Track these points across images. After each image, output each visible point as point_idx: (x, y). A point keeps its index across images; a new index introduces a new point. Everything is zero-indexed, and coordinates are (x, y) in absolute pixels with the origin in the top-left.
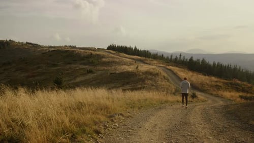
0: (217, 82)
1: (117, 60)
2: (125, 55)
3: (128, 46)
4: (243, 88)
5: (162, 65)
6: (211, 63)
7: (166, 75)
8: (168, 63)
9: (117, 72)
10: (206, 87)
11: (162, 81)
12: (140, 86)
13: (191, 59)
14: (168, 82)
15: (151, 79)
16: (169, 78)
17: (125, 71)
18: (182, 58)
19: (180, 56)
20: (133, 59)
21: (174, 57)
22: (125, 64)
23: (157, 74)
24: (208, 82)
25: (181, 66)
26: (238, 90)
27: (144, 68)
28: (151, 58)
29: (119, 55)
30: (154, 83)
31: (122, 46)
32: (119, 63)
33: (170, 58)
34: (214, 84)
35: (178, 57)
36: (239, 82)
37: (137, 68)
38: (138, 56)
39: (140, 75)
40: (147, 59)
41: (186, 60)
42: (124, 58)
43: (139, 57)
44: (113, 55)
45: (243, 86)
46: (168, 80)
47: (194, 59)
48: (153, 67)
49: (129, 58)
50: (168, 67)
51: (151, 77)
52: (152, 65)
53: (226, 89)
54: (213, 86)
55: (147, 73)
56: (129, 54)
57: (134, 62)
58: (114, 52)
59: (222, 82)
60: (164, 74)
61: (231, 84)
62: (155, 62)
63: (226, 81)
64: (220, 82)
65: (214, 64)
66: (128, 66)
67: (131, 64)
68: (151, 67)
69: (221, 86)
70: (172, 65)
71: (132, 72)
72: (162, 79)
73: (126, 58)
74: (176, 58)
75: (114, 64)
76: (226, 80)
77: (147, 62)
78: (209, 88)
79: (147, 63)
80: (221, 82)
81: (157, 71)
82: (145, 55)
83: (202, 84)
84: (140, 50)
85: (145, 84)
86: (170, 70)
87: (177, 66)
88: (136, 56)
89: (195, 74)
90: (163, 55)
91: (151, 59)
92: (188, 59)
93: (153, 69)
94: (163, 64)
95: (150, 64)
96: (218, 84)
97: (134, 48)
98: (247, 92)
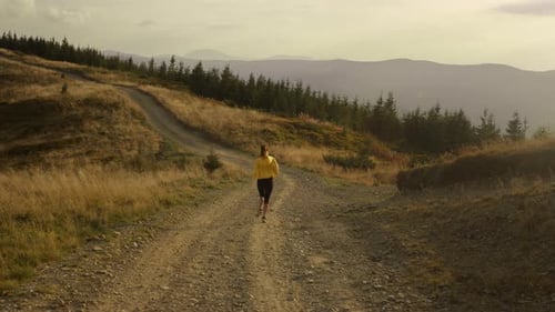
0: (263, 121)
1: (18, 72)
2: (37, 59)
3: (48, 39)
4: (326, 136)
5: (128, 83)
6: (244, 77)
7: (137, 107)
8: (143, 77)
9: (13, 101)
10: (240, 137)
11: (127, 123)
12: (68, 137)
13: (199, 69)
14: (142, 123)
15: (98, 118)
16: (146, 115)
17: (33, 97)
18: (177, 65)
19: (173, 61)
20: (58, 69)
21: (158, 65)
22: (36, 82)
23: (115, 106)
24: (242, 122)
25: (174, 86)
26: (315, 142)
27: (81, 89)
28: (104, 66)
29: (23, 61)
30: (105, 129)
31: (31, 39)
32: (22, 80)
33: (148, 65)
34: (257, 127)
35: (168, 64)
36: (314, 121)
37: (64, 89)
38: (72, 62)
39: (70, 109)
40: (92, 68)
41: (187, 70)
42: (33, 67)
43: (73, 65)
44: (6, 60)
45: (326, 132)
46: (143, 121)
47: (206, 69)
48: (107, 87)
49: (47, 68)
50: (142, 88)
51: (98, 111)
52: (104, 83)
53: (289, 141)
54: (256, 134)
55: (89, 102)
56: (48, 58)
57: (58, 77)
58: (10, 53)
59: (277, 123)
60: (131, 103)
61: (296, 126)
62: (112, 76)
63: (284, 120)
64: (271, 122)
65: (252, 80)
66: (43, 85)
67: (52, 81)
68: (102, 87)
69: (274, 134)
70: (153, 84)
71: (51, 101)
72: (126, 116)
73: (40, 66)
74: (163, 68)
75: (9, 82)
76: (283, 117)
77: (91, 76)
78: (246, 139)
79: (92, 80)
80: (273, 122)
81: (116, 99)
82: (88, 61)
83: (229, 129)
84: (76, 48)
85: (82, 131)
86: (147, 94)
87: (164, 86)
88: (65, 63)
89: (209, 105)
90: (130, 60)
91: (101, 69)
92: (192, 68)
93: (105, 92)
94: (131, 81)
95: (98, 81)
96: (268, 126)
97: (61, 44)
98: (337, 146)
